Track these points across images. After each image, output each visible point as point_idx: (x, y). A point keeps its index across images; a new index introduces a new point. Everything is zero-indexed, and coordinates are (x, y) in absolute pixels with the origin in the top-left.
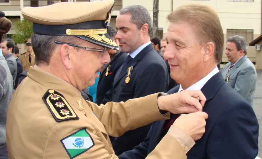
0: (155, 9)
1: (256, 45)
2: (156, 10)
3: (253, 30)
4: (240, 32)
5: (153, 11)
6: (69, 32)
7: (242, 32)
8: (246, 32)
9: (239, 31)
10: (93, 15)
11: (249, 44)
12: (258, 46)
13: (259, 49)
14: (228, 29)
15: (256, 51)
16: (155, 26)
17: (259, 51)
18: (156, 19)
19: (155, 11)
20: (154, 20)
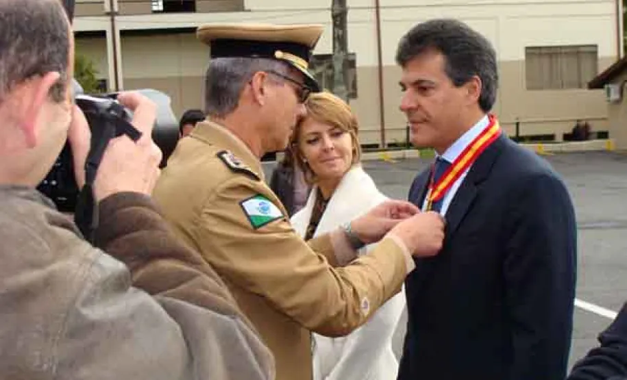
0: (337, 6)
1: (606, 86)
2: (341, 9)
3: (596, 46)
4: (561, 53)
5: (333, 10)
6: (279, 54)
7: (566, 53)
8: (578, 52)
9: (559, 50)
10: (283, 32)
11: (586, 85)
12: (614, 89)
13: (615, 96)
14: (527, 48)
15: (609, 101)
16: (339, 52)
17: (618, 102)
18: (341, 32)
19: (336, 12)
20: (336, 35)
